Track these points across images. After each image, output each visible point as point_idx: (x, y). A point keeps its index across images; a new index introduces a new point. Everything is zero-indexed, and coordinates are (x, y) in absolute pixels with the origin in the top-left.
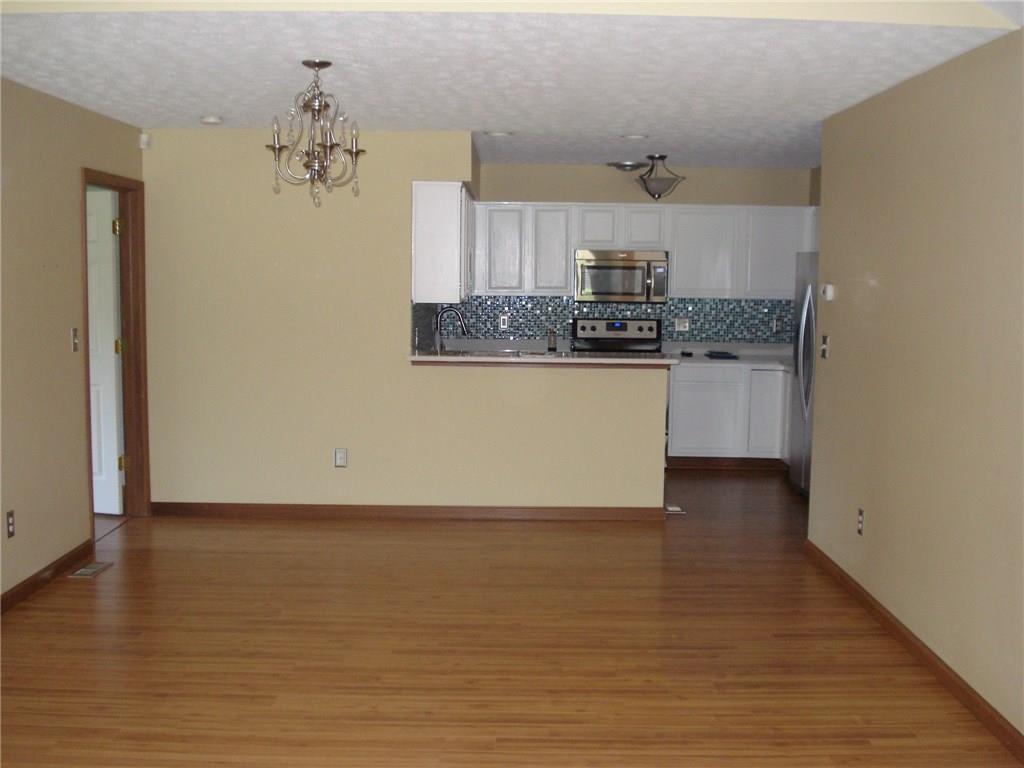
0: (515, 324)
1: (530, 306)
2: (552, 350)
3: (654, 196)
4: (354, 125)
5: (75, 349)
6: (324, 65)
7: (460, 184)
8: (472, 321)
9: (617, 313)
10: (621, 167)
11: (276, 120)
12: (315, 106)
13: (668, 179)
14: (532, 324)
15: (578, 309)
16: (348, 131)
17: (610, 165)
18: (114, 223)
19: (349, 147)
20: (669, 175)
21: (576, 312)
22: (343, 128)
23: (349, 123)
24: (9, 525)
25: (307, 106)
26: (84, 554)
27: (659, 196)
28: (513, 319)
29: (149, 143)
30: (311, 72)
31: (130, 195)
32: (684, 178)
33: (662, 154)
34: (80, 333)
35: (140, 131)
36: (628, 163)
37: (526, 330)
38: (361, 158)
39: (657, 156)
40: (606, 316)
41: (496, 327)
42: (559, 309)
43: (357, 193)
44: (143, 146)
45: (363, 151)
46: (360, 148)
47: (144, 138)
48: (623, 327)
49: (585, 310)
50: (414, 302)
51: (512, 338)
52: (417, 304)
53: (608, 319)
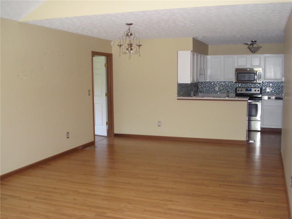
0: (220, 89)
1: (224, 84)
2: (228, 96)
3: (253, 52)
4: (139, 39)
5: (89, 95)
6: (131, 24)
7: (191, 51)
8: (208, 88)
9: (249, 86)
10: (247, 44)
11: (119, 38)
12: (129, 35)
13: (257, 47)
14: (225, 89)
15: (238, 85)
16: (137, 40)
17: (244, 44)
18: (105, 64)
19: (138, 44)
20: (257, 46)
21: (237, 86)
22: (136, 40)
23: (138, 38)
24: (67, 135)
25: (127, 35)
26: (92, 144)
27: (254, 52)
28: (219, 88)
29: (113, 44)
30: (128, 26)
31: (109, 57)
32: (262, 47)
33: (255, 40)
34: (91, 91)
35: (111, 41)
36: (249, 43)
37: (223, 91)
38: (141, 47)
39: (254, 41)
40: (246, 87)
41: (215, 90)
42: (232, 85)
43: (140, 56)
44: (112, 45)
45: (141, 45)
46: (140, 44)
47: (112, 43)
48: (250, 90)
49: (240, 85)
50: (179, 83)
51: (219, 93)
52: (179, 84)
53: (246, 88)
